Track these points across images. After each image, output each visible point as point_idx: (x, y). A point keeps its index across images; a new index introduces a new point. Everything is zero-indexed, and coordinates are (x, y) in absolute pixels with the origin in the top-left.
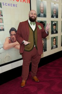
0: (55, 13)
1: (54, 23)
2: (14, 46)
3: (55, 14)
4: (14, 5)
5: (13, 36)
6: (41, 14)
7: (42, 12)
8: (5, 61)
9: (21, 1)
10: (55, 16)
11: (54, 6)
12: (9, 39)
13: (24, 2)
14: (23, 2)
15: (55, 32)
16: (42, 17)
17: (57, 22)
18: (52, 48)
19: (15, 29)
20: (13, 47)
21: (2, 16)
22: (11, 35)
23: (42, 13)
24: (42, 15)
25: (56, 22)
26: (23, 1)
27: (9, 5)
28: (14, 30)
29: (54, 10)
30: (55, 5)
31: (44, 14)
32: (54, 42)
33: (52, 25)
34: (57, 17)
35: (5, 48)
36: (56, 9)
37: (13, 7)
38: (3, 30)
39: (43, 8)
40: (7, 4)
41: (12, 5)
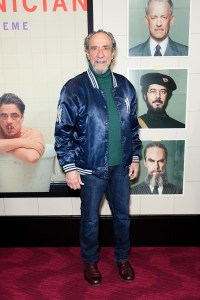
2: (13, 150)
4: (15, 26)
6: (153, 44)
9: (45, 9)
13: (60, 8)
14: (55, 10)
19: (17, 98)
20: (9, 152)
22: (2, 115)
23: (160, 40)
24: (158, 48)
26: (56, 5)
28: (13, 102)
31: (172, 44)
37: (11, 32)
41: (9, 26)
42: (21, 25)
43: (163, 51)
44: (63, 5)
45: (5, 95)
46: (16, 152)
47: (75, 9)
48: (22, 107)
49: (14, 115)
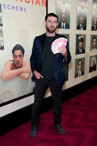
0: (82, 22)
1: (80, 38)
2: (19, 75)
3: (82, 24)
4: (21, 9)
5: (18, 59)
6: (62, 24)
7: (64, 21)
8: (2, 99)
9: (33, 3)
10: (82, 27)
11: (81, 13)
12: (12, 62)
13: (38, 4)
14: (36, 4)
15: (81, 50)
16: (63, 28)
17: (85, 36)
18: (76, 76)
19: (21, 47)
20: (17, 76)
21: (1, 25)
22: (15, 56)
24: (63, 25)
25: (83, 37)
26: (37, 2)
27: (13, 8)
29: (82, 18)
30: (82, 11)
31: (66, 24)
32: (79, 67)
33: (78, 41)
34: (85, 28)
35: (3, 78)
36: (84, 17)
37: (19, 12)
38: (2, 48)
39: (66, 14)
40: (11, 7)
41: (19, 9)
42: (24, 9)
43: (64, 27)
44: (39, 3)
45: (17, 45)
46: (21, 75)
47: (42, 6)
48: (23, 51)
49: (20, 56)
